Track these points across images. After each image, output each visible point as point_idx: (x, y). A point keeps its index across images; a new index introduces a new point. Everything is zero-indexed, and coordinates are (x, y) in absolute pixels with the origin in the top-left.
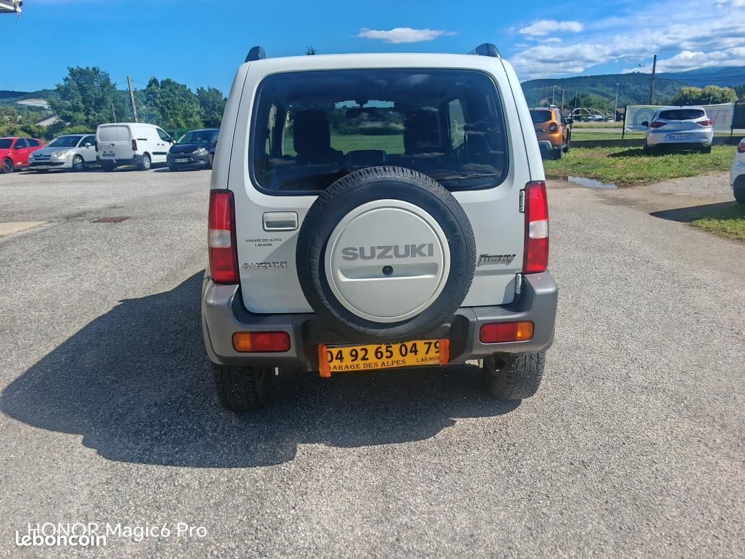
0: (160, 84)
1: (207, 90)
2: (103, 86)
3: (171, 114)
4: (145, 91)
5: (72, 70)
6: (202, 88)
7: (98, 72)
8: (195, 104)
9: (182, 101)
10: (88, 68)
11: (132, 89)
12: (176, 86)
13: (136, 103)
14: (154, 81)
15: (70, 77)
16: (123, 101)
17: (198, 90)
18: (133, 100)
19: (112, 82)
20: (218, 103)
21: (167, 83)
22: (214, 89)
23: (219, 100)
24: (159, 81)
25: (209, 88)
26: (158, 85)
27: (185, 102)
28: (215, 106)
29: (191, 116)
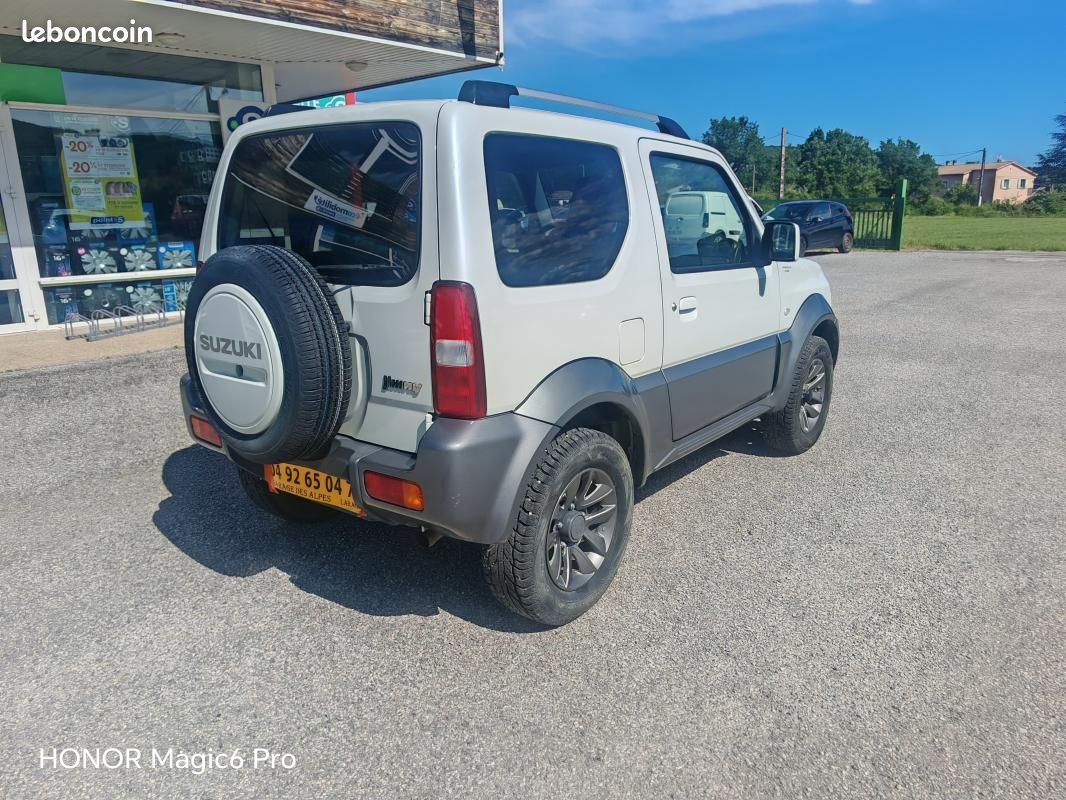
0: (825, 135)
1: (896, 143)
2: (748, 141)
3: (831, 179)
4: (802, 147)
5: (714, 123)
6: (889, 141)
7: (746, 122)
8: (869, 166)
9: (851, 159)
10: (733, 119)
11: (785, 144)
12: (848, 138)
13: (786, 164)
14: (818, 133)
15: (710, 132)
16: (769, 162)
17: (882, 143)
18: (783, 159)
19: (760, 135)
20: (910, 162)
21: (837, 133)
22: (908, 141)
23: (911, 159)
24: (825, 133)
25: (900, 141)
26: (822, 138)
27: (855, 162)
28: (904, 166)
29: (861, 180)
